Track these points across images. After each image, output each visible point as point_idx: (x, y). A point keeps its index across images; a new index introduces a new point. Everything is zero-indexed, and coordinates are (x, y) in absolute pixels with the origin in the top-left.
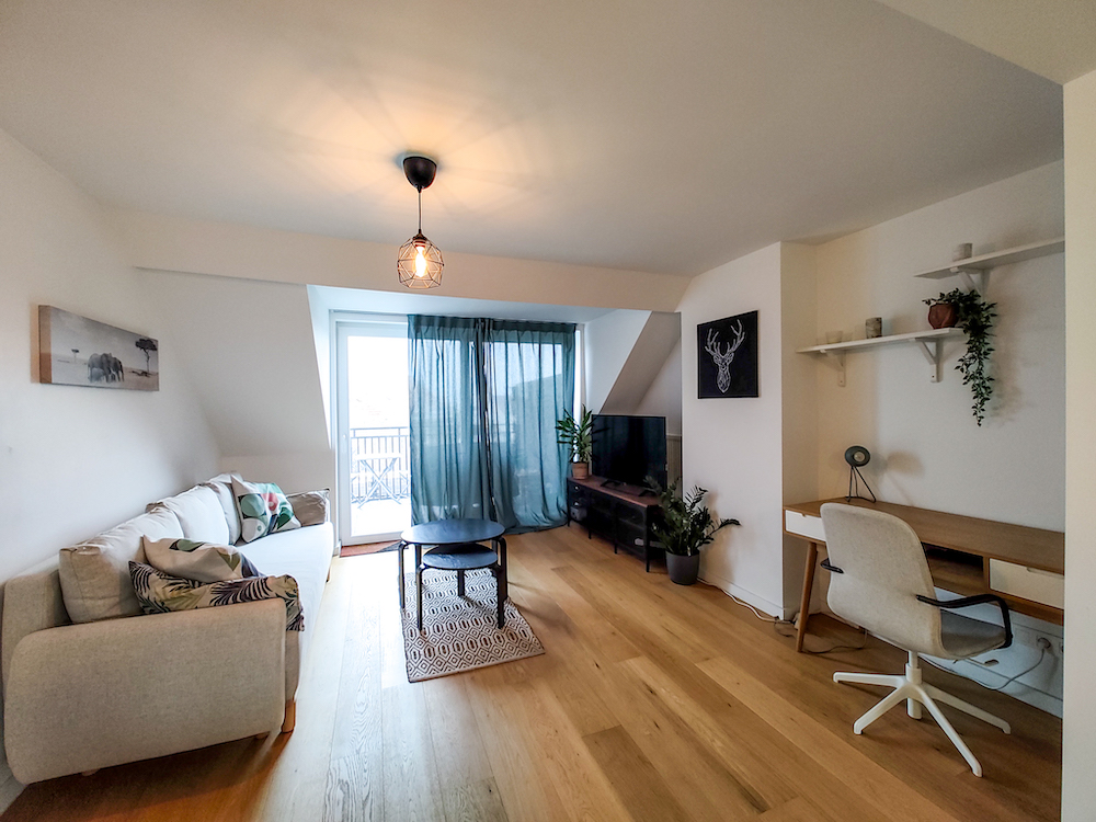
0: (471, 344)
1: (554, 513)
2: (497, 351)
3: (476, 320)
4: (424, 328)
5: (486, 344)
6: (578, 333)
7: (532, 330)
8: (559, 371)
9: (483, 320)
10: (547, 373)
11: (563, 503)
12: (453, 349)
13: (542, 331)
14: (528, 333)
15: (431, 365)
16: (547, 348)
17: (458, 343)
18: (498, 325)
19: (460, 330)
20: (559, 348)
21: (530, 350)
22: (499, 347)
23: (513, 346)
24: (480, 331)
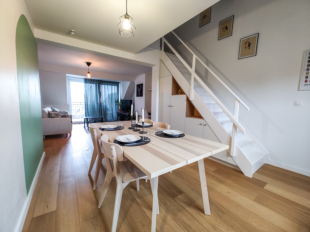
0: (98, 85)
1: (115, 119)
2: (103, 87)
3: (98, 80)
4: (87, 81)
5: (101, 85)
6: (120, 84)
7: (110, 83)
8: (116, 92)
9: (100, 80)
10: (113, 92)
11: (116, 117)
12: (94, 86)
13: (112, 83)
14: (109, 84)
15: (89, 89)
16: (113, 87)
17: (95, 84)
18: (103, 82)
19: (95, 82)
20: (116, 87)
21: (110, 87)
22: (103, 86)
23: (106, 86)
24: (99, 83)
